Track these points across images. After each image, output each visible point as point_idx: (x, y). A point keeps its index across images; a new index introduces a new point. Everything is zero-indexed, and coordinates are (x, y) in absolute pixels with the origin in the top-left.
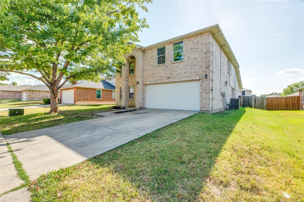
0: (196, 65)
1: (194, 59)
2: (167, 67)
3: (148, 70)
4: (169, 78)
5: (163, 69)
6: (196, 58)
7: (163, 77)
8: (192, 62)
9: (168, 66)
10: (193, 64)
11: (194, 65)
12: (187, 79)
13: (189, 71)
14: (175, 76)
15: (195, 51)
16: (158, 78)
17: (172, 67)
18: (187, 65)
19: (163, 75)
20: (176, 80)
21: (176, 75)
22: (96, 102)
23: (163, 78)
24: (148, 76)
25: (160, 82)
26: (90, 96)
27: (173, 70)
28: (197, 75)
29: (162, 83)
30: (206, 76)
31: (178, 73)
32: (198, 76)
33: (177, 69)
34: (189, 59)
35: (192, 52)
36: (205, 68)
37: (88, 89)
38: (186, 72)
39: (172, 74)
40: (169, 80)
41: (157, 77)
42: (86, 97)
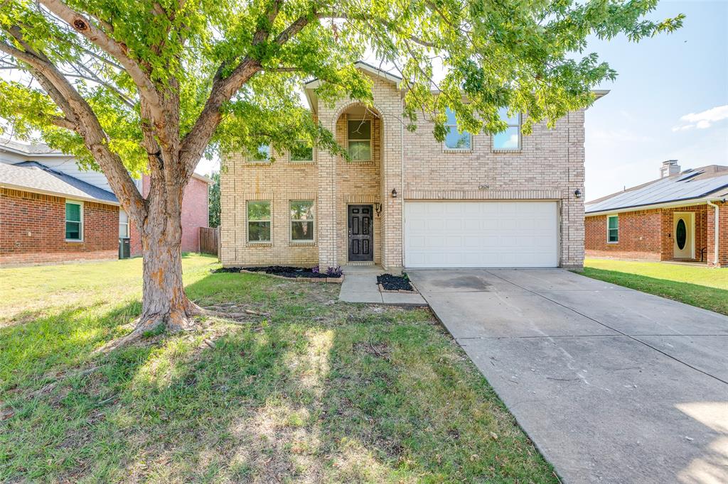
0: (554, 166)
1: (550, 151)
2: (478, 158)
3: (416, 159)
4: (485, 188)
5: (467, 164)
6: (554, 151)
7: (465, 183)
8: (545, 159)
9: (482, 157)
10: (546, 162)
11: (550, 166)
12: (534, 195)
13: (539, 177)
14: (501, 186)
15: (552, 134)
16: (451, 186)
17: (495, 162)
18: (534, 163)
19: (466, 177)
20: (506, 195)
21: (505, 183)
22: (65, 254)
23: (466, 187)
24: (415, 177)
25: (459, 195)
26: (43, 233)
27: (496, 169)
28: (557, 188)
29: (464, 200)
30: (577, 193)
31: (511, 179)
32: (560, 193)
33: (507, 169)
34: (537, 149)
35: (546, 134)
36: (575, 175)
37: (38, 196)
38: (531, 180)
39: (494, 179)
40: (486, 195)
41: (447, 181)
42: (30, 234)
